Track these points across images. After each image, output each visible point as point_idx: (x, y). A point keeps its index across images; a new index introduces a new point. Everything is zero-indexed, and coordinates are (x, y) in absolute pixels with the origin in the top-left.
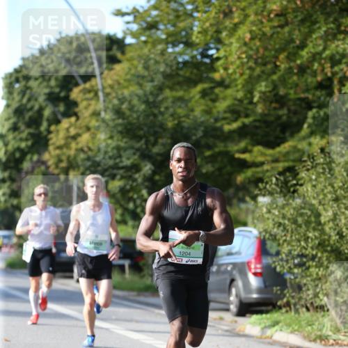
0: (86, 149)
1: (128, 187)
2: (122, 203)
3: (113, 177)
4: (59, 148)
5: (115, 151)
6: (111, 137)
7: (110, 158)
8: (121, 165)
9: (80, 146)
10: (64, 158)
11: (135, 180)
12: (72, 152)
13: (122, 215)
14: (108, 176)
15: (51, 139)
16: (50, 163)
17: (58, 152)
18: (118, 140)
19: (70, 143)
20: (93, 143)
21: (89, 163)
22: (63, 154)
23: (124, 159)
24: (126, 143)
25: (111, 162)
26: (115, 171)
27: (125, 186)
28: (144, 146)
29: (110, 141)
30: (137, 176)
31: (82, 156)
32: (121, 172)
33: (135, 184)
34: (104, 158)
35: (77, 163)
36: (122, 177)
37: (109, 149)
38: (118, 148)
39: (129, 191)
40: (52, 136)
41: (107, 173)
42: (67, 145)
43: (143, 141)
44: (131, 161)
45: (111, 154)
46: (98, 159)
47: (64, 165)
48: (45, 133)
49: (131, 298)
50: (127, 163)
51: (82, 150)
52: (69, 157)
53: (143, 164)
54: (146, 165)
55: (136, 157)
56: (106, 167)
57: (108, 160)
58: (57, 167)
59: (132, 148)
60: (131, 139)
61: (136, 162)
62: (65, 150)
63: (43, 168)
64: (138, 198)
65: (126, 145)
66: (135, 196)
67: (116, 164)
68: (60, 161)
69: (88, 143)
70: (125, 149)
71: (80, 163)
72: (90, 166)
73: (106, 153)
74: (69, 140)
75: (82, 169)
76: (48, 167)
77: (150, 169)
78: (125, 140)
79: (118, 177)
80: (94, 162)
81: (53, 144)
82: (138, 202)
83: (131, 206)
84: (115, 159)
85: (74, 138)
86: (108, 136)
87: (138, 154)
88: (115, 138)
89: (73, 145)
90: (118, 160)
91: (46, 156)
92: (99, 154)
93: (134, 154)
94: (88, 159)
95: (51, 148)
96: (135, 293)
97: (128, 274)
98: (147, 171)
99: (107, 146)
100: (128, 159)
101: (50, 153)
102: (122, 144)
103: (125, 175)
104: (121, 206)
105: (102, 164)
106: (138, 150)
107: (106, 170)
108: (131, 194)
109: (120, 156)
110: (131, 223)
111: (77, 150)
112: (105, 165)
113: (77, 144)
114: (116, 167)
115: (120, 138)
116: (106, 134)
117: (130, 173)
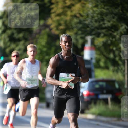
0: (78, 15)
1: (109, 42)
2: (105, 53)
3: (98, 35)
4: (59, 15)
5: (99, 16)
6: (96, 6)
7: (96, 21)
8: (104, 26)
9: (74, 13)
10: (62, 22)
11: (114, 37)
12: (68, 18)
13: (105, 63)
14: (94, 34)
15: (53, 8)
16: (52, 26)
17: (58, 18)
18: (102, 8)
19: (66, 11)
20: (83, 11)
21: (80, 26)
22: (62, 19)
23: (106, 22)
24: (107, 9)
25: (96, 24)
26: (100, 31)
27: (107, 41)
28: (121, 12)
29: (95, 9)
30: (115, 34)
31: (76, 20)
32: (104, 31)
33: (114, 40)
34: (91, 22)
35: (72, 26)
36: (105, 35)
37: (95, 15)
38: (101, 14)
39: (109, 45)
40: (53, 6)
41: (93, 33)
42: (64, 13)
43: (120, 8)
44: (111, 22)
45: (96, 18)
46: (87, 22)
47: (62, 27)
48: (48, 4)
49: (113, 122)
50: (108, 24)
51: (75, 16)
52: (66, 22)
53: (120, 25)
54: (122, 26)
55: (115, 20)
56: (93, 28)
57: (94, 23)
58: (57, 29)
59: (112, 13)
60: (111, 6)
61: (114, 23)
62: (63, 17)
63: (47, 30)
64: (117, 50)
65: (108, 11)
66: (115, 49)
67: (101, 25)
68: (60, 24)
69: (79, 11)
70: (107, 15)
71: (74, 25)
72: (81, 28)
73: (93, 17)
74: (66, 9)
75: (75, 30)
76: (51, 30)
77: (125, 28)
78: (106, 8)
79: (102, 35)
80: (85, 24)
81: (54, 12)
82: (117, 53)
83: (112, 56)
84: (99, 22)
85: (69, 7)
86: (94, 5)
87: (116, 17)
88: (99, 7)
89: (69, 13)
90: (101, 23)
91: (49, 21)
92: (87, 19)
93: (113, 18)
94: (80, 22)
95: (53, 15)
96: (115, 119)
97: (110, 105)
98: (124, 29)
99: (94, 12)
100: (109, 21)
101: (52, 19)
102: (104, 11)
103: (106, 33)
104: (104, 56)
105: (90, 26)
106: (116, 14)
107: (93, 30)
108: (111, 47)
109: (103, 20)
110: (111, 68)
111: (72, 16)
112: (92, 26)
113: (72, 11)
114: (100, 28)
115: (103, 6)
116: (93, 3)
117: (110, 32)
